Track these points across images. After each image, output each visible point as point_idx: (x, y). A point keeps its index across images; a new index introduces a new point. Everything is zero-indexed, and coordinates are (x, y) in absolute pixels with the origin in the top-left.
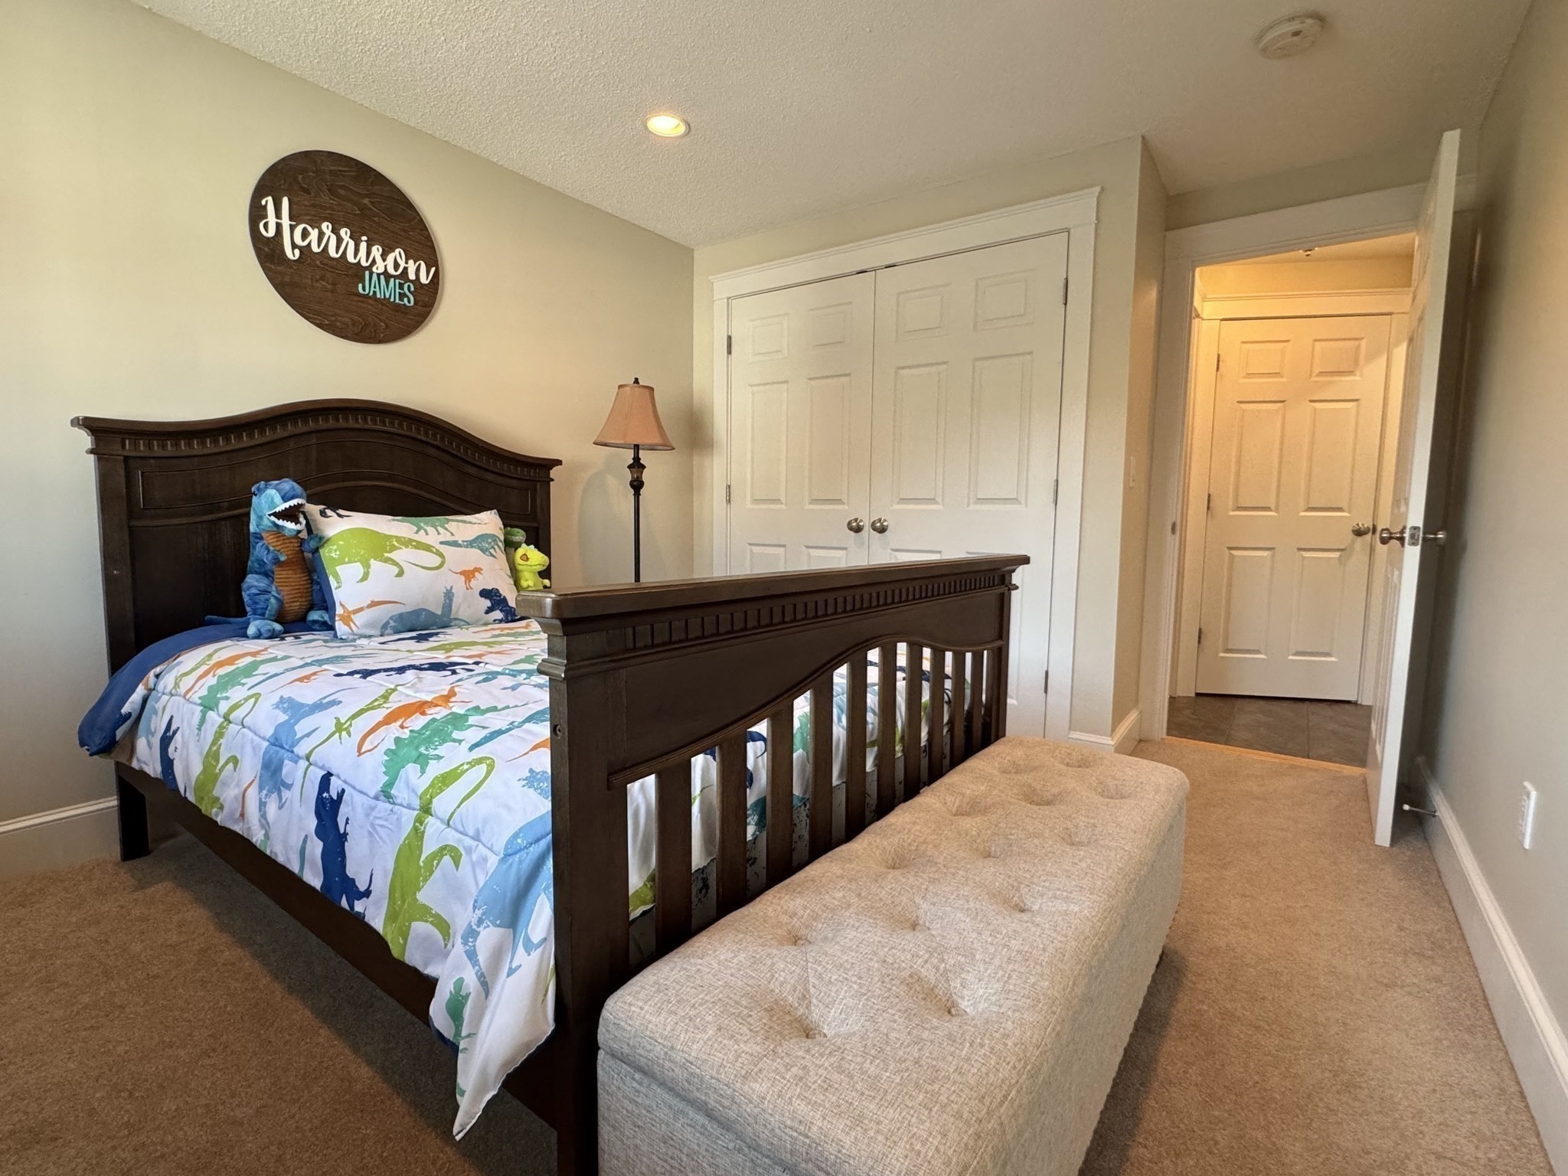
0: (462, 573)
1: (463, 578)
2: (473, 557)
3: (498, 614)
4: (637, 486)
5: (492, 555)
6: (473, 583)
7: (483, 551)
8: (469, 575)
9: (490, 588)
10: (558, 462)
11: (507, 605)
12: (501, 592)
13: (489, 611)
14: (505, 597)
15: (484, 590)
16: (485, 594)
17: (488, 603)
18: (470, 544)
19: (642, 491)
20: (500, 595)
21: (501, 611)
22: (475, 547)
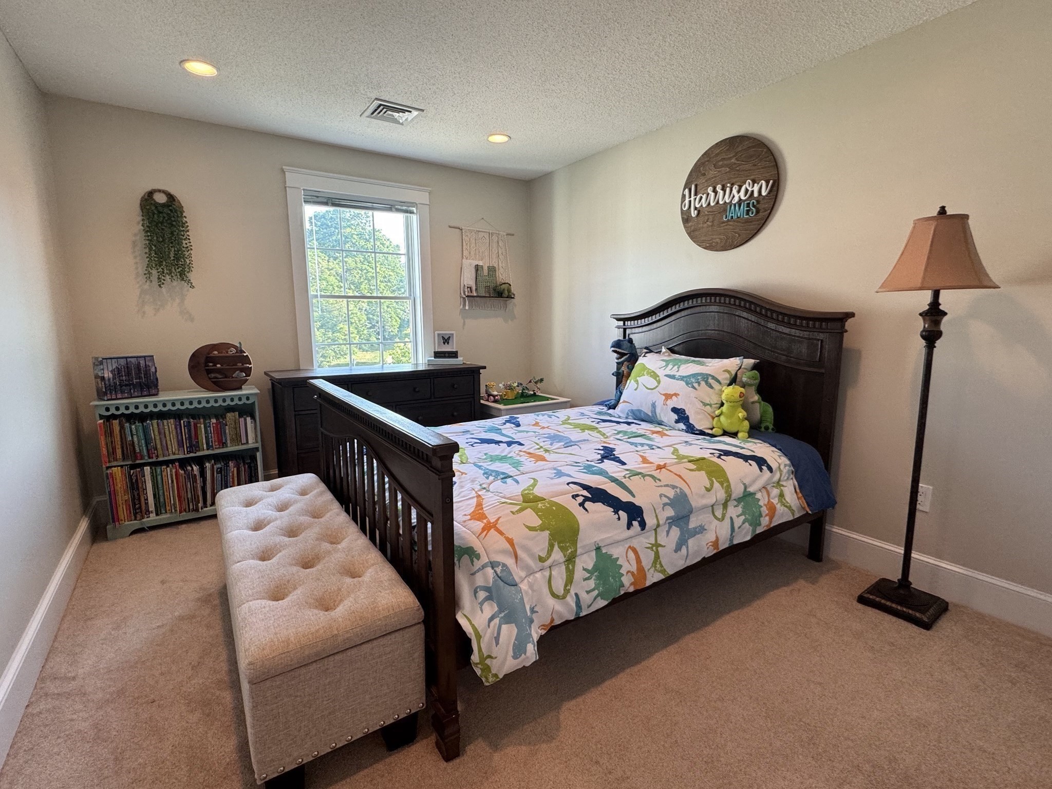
0: (664, 395)
1: (664, 397)
2: (679, 386)
3: (682, 426)
4: (931, 337)
5: (694, 387)
6: (669, 402)
7: (687, 384)
8: (668, 396)
9: (679, 408)
10: (852, 315)
11: (688, 421)
12: (687, 412)
13: (677, 422)
14: (688, 416)
15: (674, 408)
16: (675, 410)
17: (676, 417)
18: (682, 378)
19: (938, 343)
20: (685, 414)
21: (684, 424)
22: (683, 380)
